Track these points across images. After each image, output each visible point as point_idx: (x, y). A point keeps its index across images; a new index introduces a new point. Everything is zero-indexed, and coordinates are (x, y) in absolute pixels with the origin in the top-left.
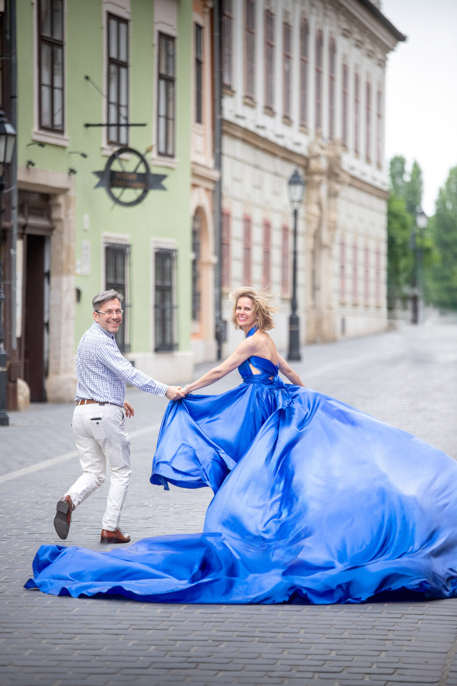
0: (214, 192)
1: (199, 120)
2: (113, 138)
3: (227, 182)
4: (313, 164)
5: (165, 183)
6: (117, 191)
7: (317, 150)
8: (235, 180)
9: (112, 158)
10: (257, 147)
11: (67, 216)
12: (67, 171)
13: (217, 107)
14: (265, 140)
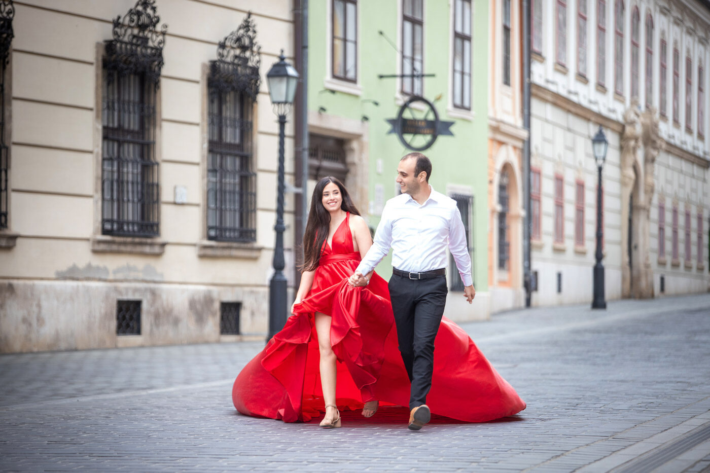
0: (522, 150)
1: (507, 81)
2: (408, 89)
3: (536, 142)
4: (628, 130)
5: (453, 129)
6: (408, 138)
7: (632, 116)
8: (545, 140)
9: (404, 107)
10: (569, 111)
11: (360, 159)
12: (360, 118)
13: (526, 71)
14: (578, 105)
